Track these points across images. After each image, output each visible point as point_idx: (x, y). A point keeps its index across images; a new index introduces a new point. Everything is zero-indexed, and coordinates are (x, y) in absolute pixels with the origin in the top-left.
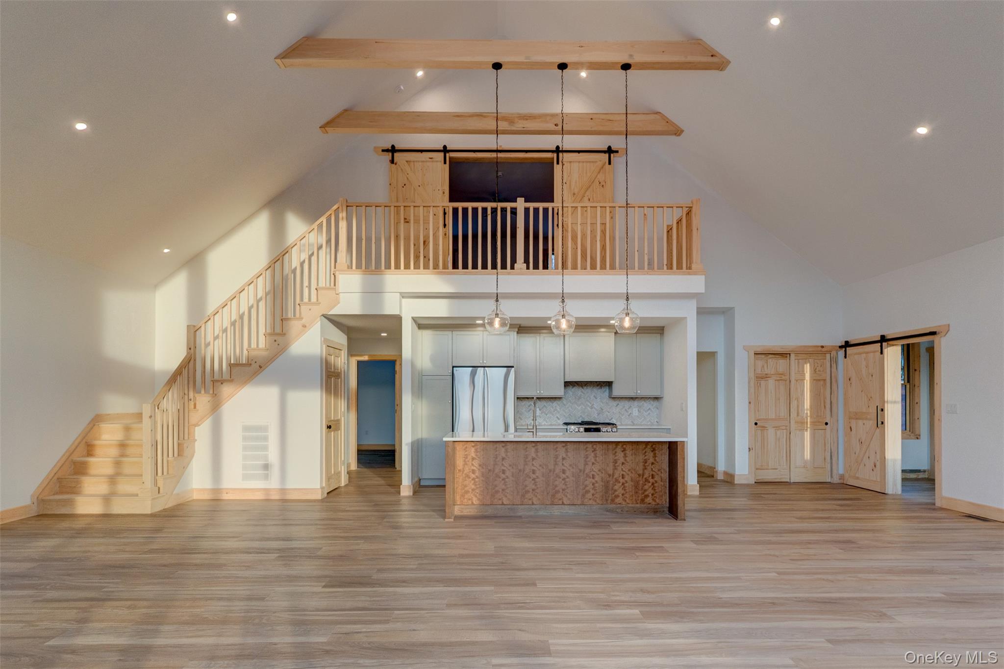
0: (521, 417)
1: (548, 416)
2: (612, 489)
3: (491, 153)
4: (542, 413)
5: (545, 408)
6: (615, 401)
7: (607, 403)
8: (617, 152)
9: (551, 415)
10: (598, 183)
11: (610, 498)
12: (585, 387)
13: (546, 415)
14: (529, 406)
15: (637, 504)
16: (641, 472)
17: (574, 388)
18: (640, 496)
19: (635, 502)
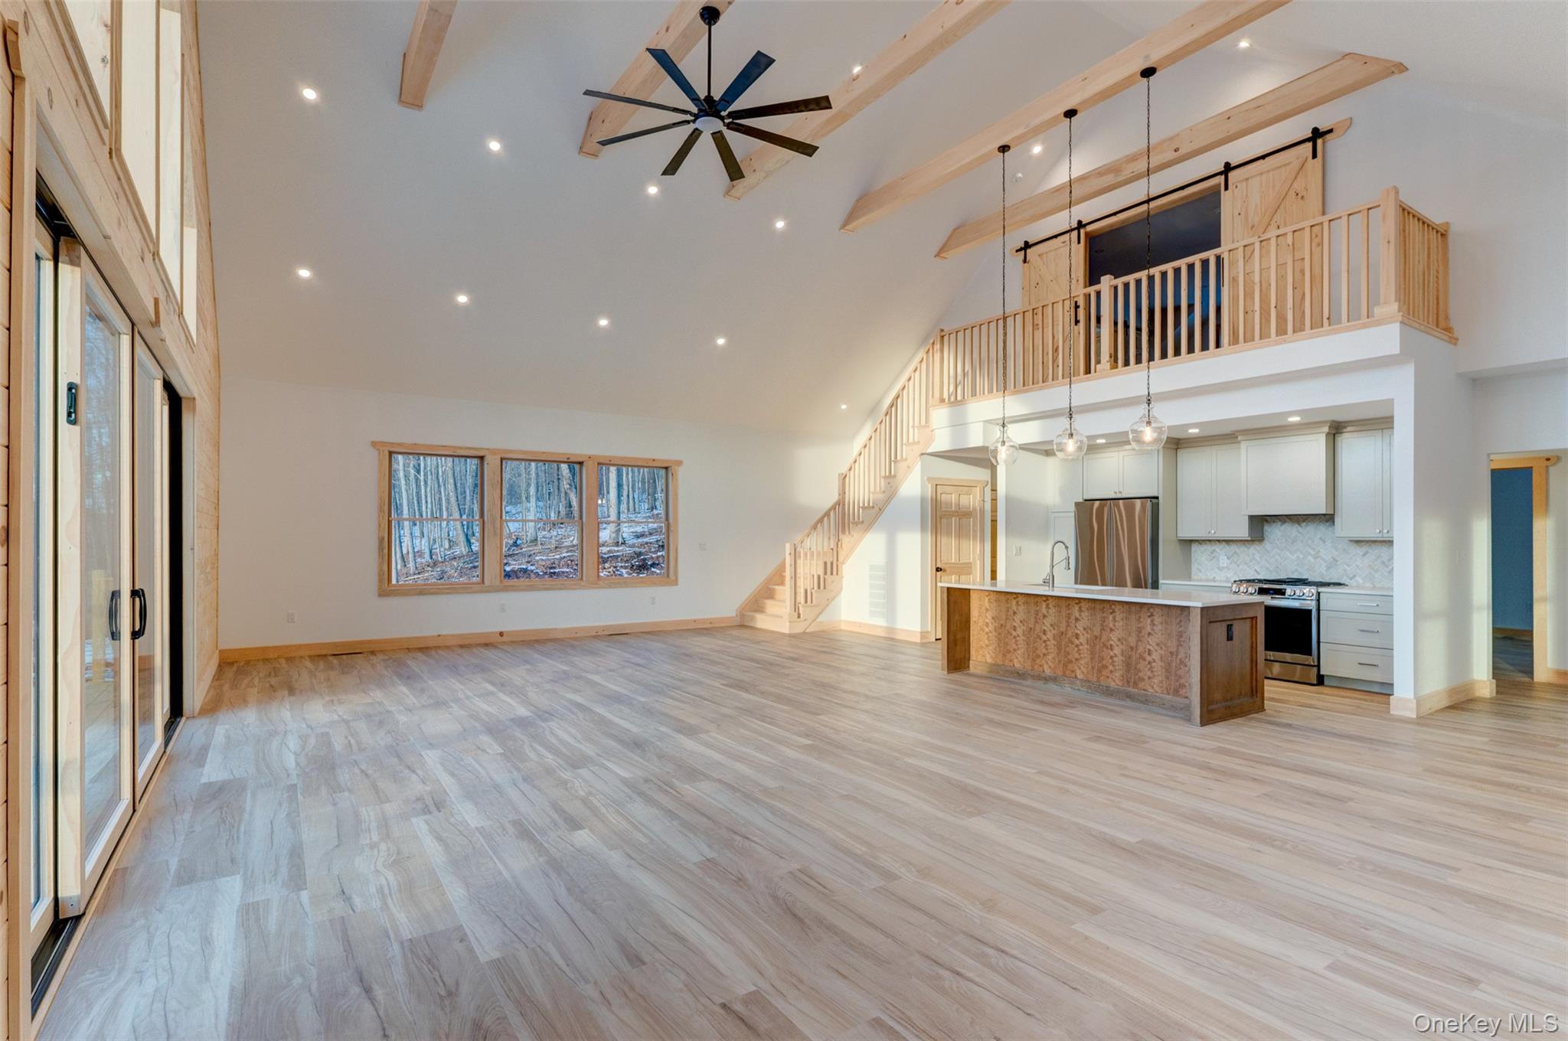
0: (1200, 567)
1: (1241, 567)
2: (1136, 668)
3: (1135, 209)
4: (1231, 563)
5: (1235, 555)
6: (1361, 547)
7: (1344, 550)
8: (1330, 131)
9: (1246, 567)
10: (1294, 194)
11: (1132, 680)
12: (1305, 524)
13: (1238, 566)
14: (1212, 553)
15: (1169, 694)
16: (1174, 650)
17: (1285, 526)
18: (1173, 683)
19: (1165, 692)
